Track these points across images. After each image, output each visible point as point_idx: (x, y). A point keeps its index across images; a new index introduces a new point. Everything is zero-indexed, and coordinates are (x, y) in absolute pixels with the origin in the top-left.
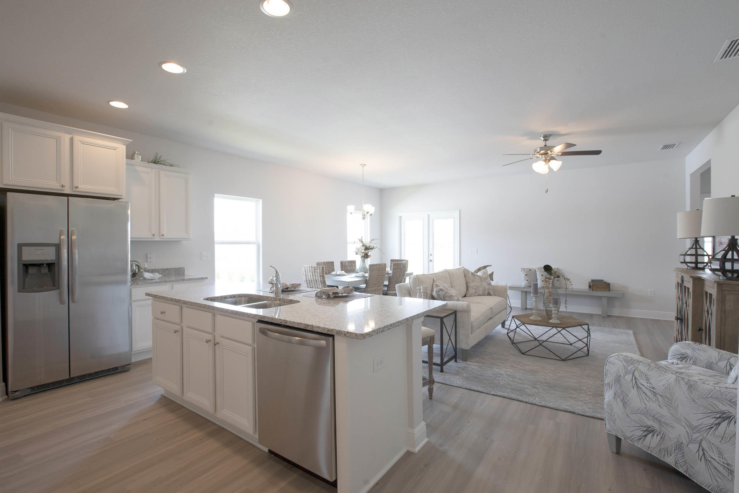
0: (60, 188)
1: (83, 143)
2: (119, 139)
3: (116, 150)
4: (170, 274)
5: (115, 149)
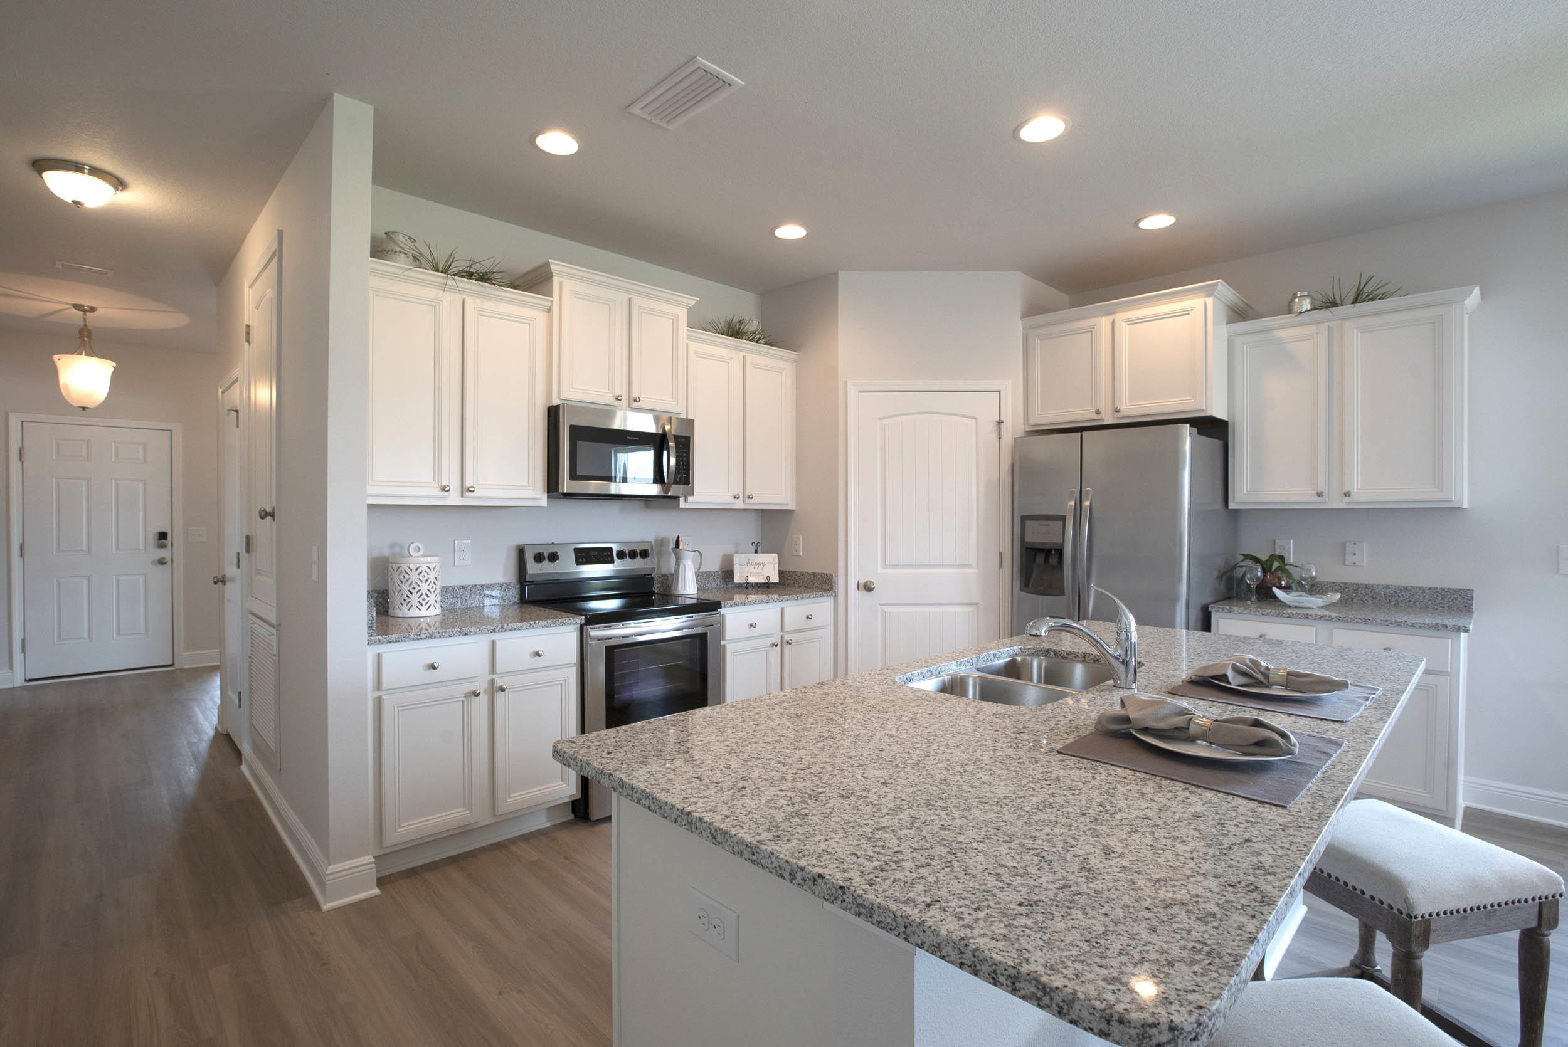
0: (1095, 416)
1: (1131, 322)
2: (1189, 290)
3: (1189, 314)
4: (1414, 603)
5: (1186, 313)
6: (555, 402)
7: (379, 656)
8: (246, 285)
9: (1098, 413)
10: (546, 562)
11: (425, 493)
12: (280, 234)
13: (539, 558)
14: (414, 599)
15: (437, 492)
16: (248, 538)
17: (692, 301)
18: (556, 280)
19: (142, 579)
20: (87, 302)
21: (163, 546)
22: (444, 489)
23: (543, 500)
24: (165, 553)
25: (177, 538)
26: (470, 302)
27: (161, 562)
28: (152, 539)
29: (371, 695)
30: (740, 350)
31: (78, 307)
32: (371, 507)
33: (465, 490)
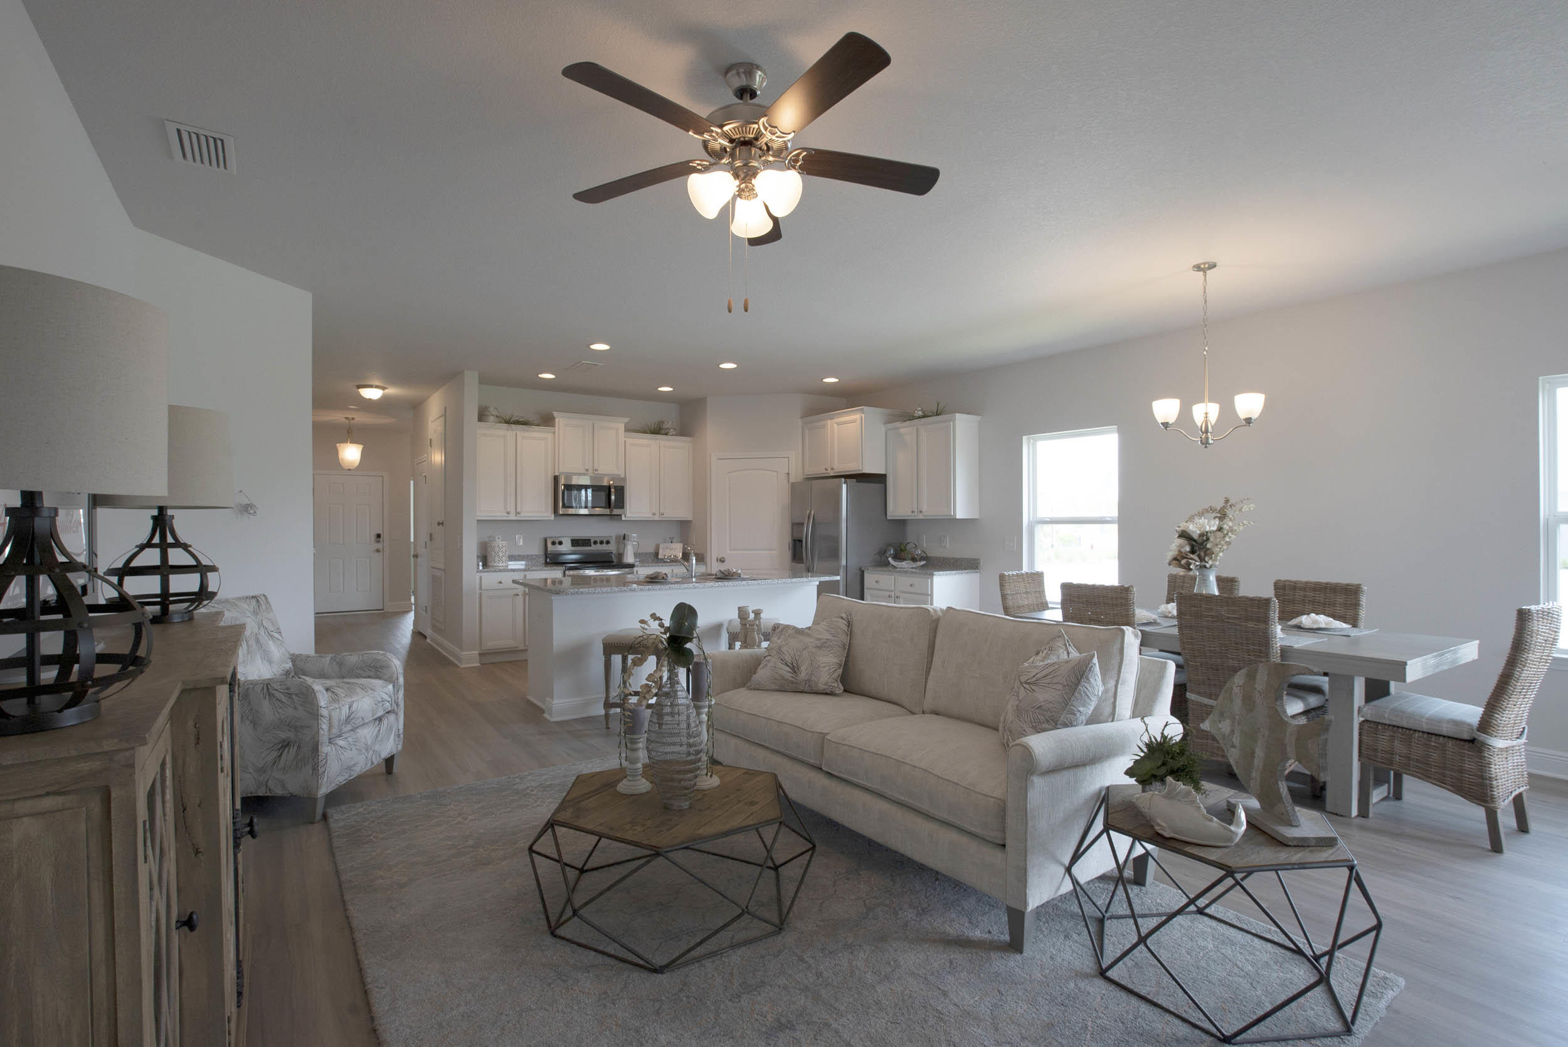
1: (838, 424)
5: (855, 421)
6: (557, 474)
7: (481, 577)
8: (430, 421)
9: (826, 470)
10: (557, 545)
11: (500, 515)
12: (445, 408)
13: (553, 543)
14: (497, 559)
15: (505, 514)
16: (431, 535)
17: (627, 420)
18: (557, 420)
19: (368, 561)
20: (350, 416)
21: (379, 542)
22: (508, 513)
23: (552, 517)
24: (379, 546)
25: (385, 536)
26: (518, 434)
27: (378, 551)
28: (373, 537)
29: (478, 592)
30: (657, 439)
31: (346, 418)
32: (478, 520)
33: (517, 513)
